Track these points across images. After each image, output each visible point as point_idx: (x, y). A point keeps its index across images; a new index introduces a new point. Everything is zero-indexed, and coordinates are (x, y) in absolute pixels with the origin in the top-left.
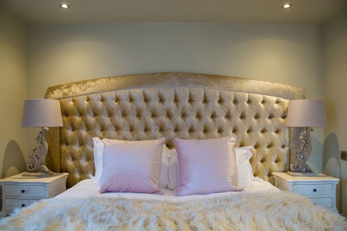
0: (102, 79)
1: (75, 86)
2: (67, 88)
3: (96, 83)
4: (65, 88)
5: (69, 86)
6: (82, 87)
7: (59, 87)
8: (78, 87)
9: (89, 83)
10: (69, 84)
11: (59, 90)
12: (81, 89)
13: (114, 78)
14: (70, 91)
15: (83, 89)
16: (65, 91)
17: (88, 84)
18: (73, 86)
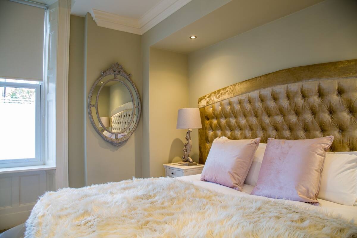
0: (229, 87)
1: (213, 95)
2: (208, 97)
3: (226, 91)
4: (207, 98)
5: (210, 96)
6: (217, 96)
7: (204, 97)
8: (215, 95)
9: (221, 91)
10: (210, 94)
11: (204, 99)
12: (217, 97)
13: (237, 84)
14: (210, 99)
15: (218, 97)
16: (208, 100)
17: (221, 93)
18: (212, 95)
